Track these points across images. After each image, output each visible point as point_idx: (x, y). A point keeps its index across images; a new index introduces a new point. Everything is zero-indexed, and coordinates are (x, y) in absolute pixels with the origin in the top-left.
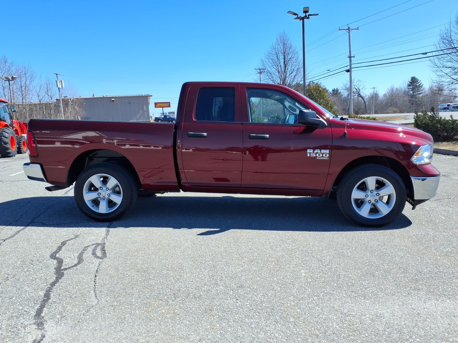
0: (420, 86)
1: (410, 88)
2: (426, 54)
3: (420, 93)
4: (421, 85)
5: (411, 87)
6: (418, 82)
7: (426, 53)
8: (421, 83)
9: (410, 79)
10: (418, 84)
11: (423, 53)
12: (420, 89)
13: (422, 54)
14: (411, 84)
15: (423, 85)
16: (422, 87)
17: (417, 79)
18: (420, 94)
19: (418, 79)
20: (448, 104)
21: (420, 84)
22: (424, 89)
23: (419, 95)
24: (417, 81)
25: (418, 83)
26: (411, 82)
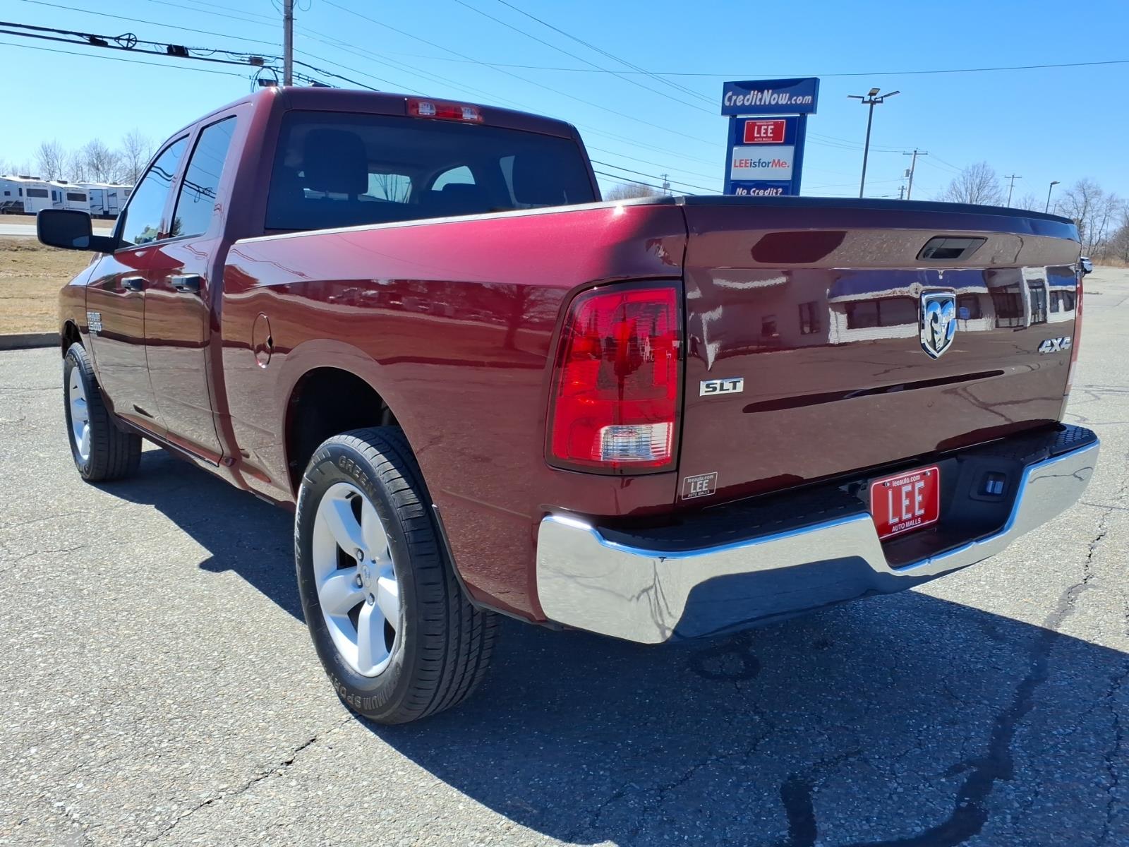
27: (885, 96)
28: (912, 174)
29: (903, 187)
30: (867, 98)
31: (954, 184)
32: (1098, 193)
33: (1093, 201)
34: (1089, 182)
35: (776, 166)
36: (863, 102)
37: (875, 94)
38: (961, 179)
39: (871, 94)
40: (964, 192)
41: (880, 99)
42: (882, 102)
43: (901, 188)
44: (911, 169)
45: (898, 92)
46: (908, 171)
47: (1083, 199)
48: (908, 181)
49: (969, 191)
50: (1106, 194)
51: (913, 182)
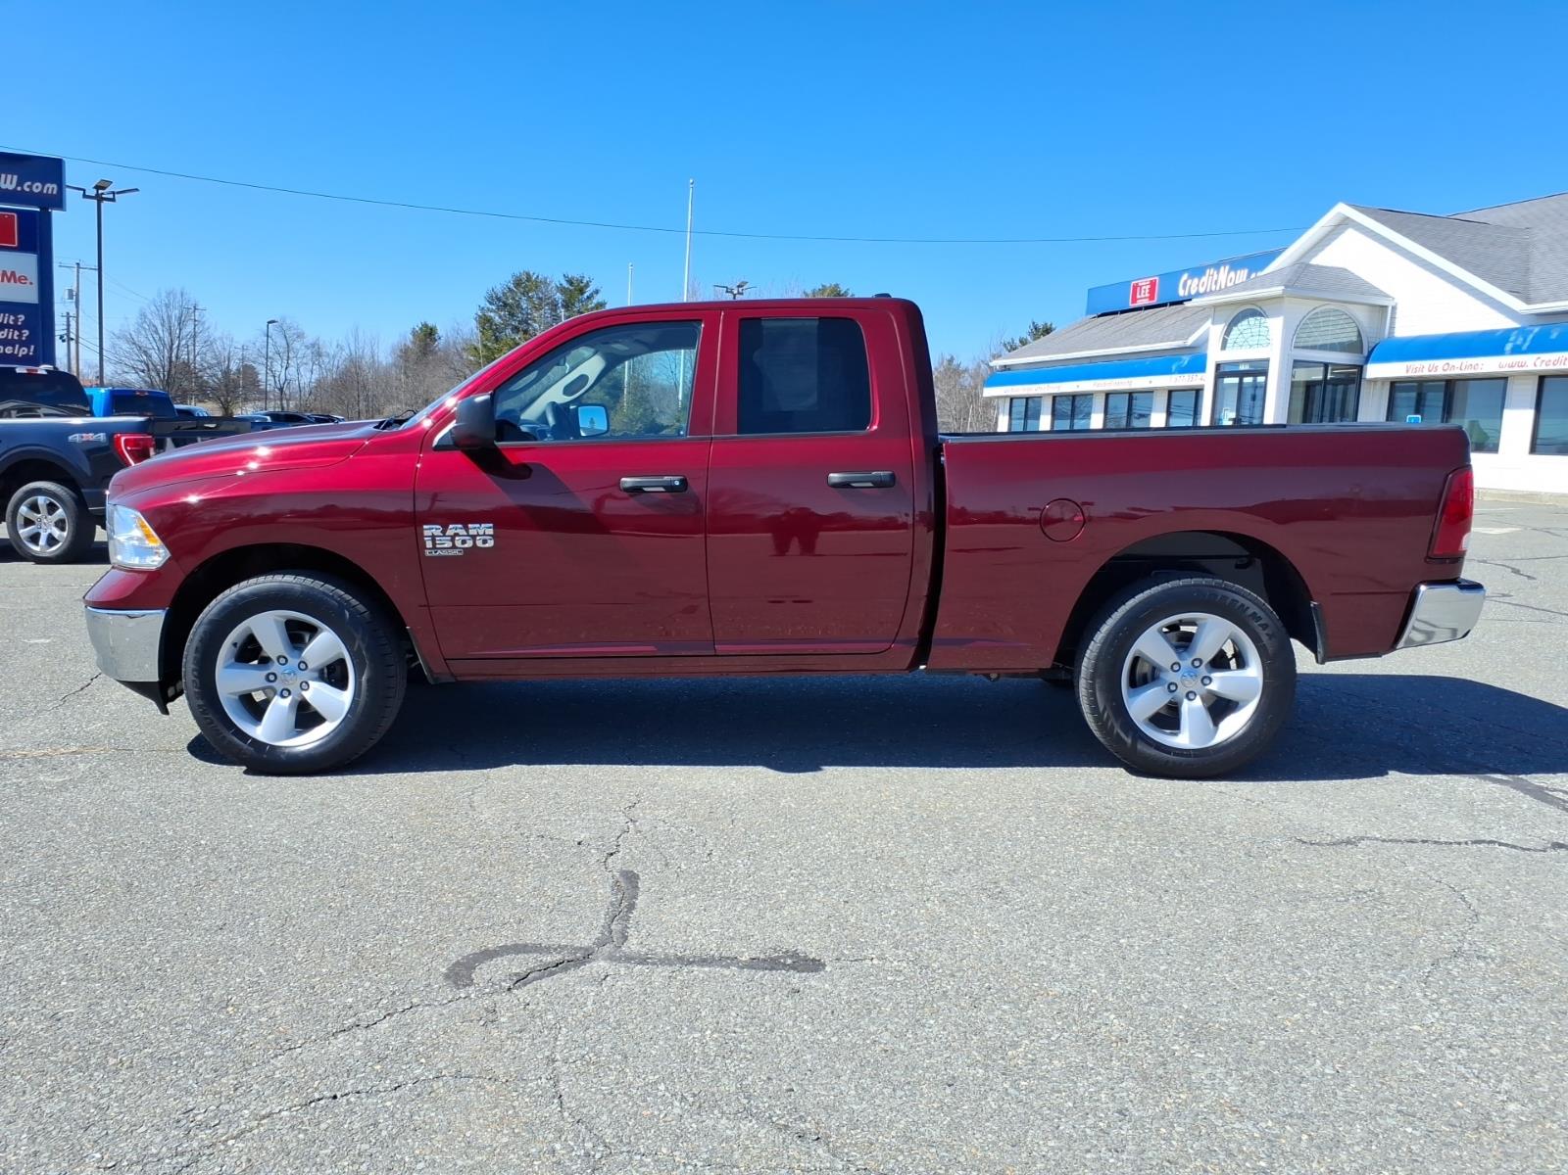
27: (119, 193)
28: (77, 295)
29: (68, 314)
30: (93, 193)
31: (143, 315)
32: (300, 336)
33: (297, 345)
34: (288, 321)
35: (9, 280)
36: (85, 196)
37: (103, 188)
38: (153, 308)
39: (97, 187)
40: (159, 327)
41: (111, 196)
42: (113, 200)
43: (65, 314)
44: (74, 288)
45: (137, 190)
46: (70, 291)
47: (284, 342)
48: (74, 305)
49: (167, 326)
50: (309, 339)
51: (80, 307)
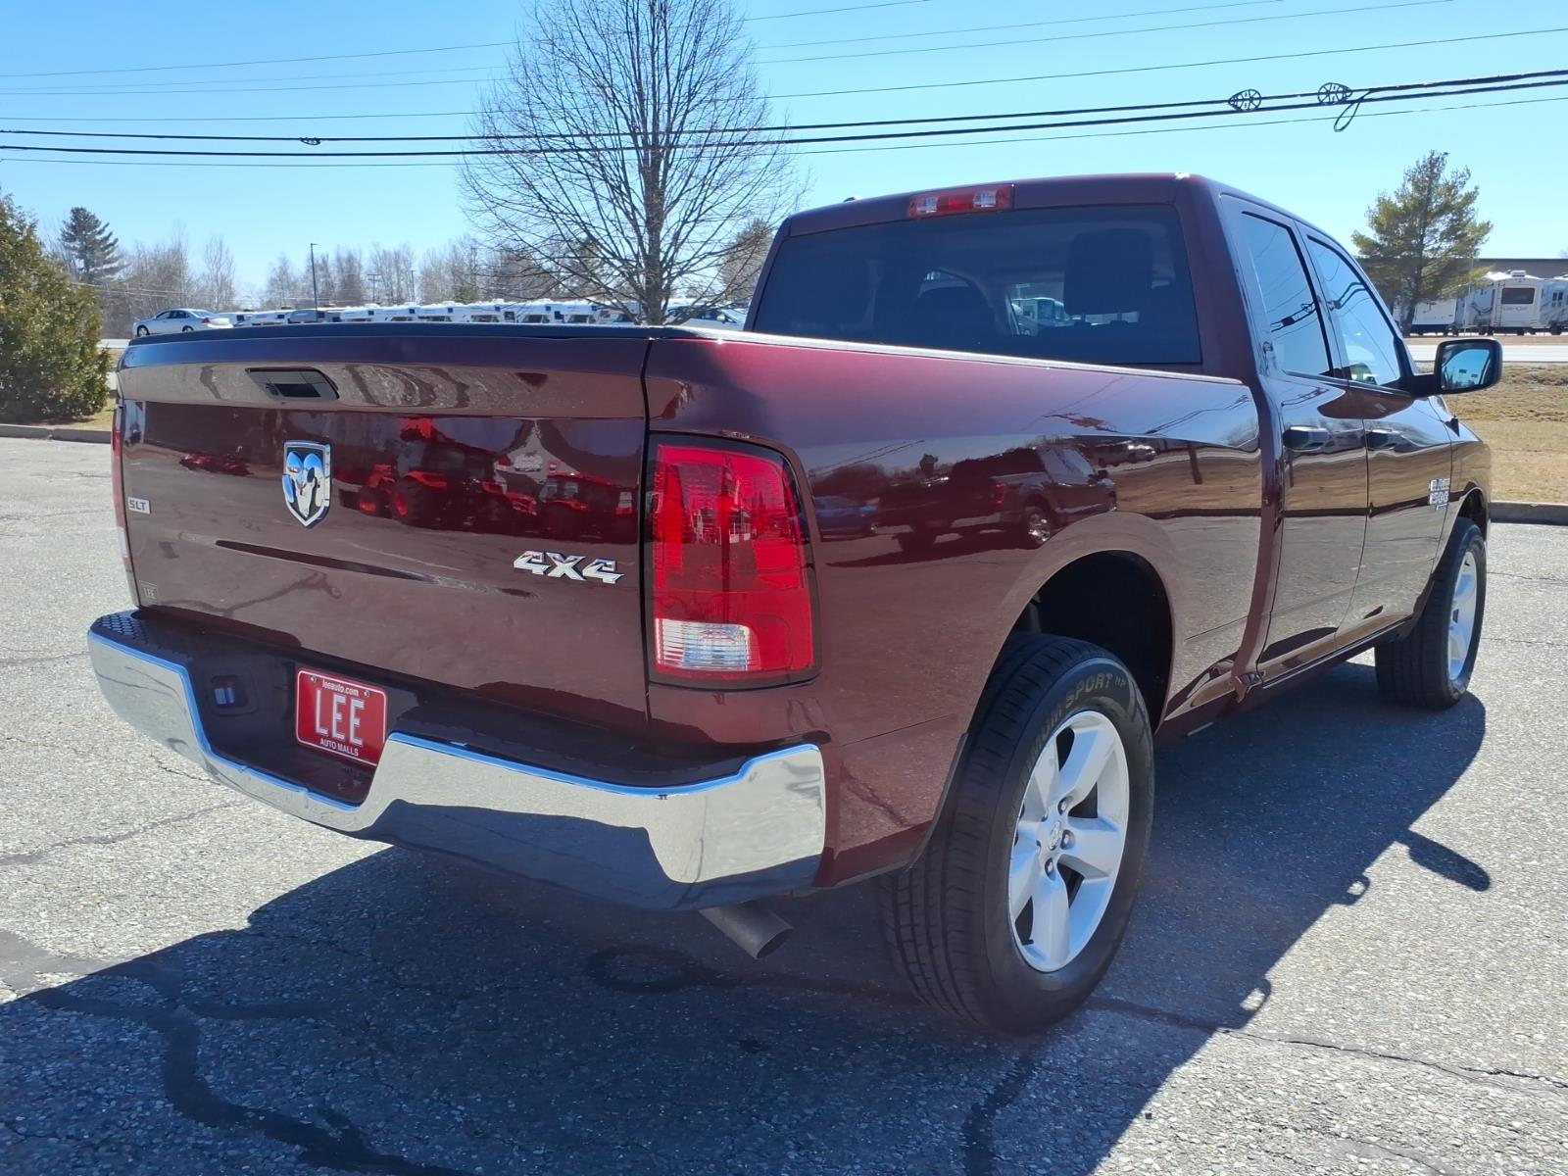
0: (107, 245)
1: (74, 249)
2: (318, 143)
3: (112, 268)
4: (111, 240)
5: (77, 244)
6: (98, 229)
7: (318, 141)
8: (110, 234)
9: (68, 217)
10: (98, 237)
11: (306, 139)
12: (108, 254)
13: (302, 140)
14: (76, 232)
15: (116, 240)
16: (113, 250)
17: (93, 217)
18: (112, 271)
19: (98, 217)
20: (239, 313)
21: (107, 238)
22: (121, 256)
23: (110, 276)
24: (96, 227)
25: (100, 233)
26: (73, 228)
